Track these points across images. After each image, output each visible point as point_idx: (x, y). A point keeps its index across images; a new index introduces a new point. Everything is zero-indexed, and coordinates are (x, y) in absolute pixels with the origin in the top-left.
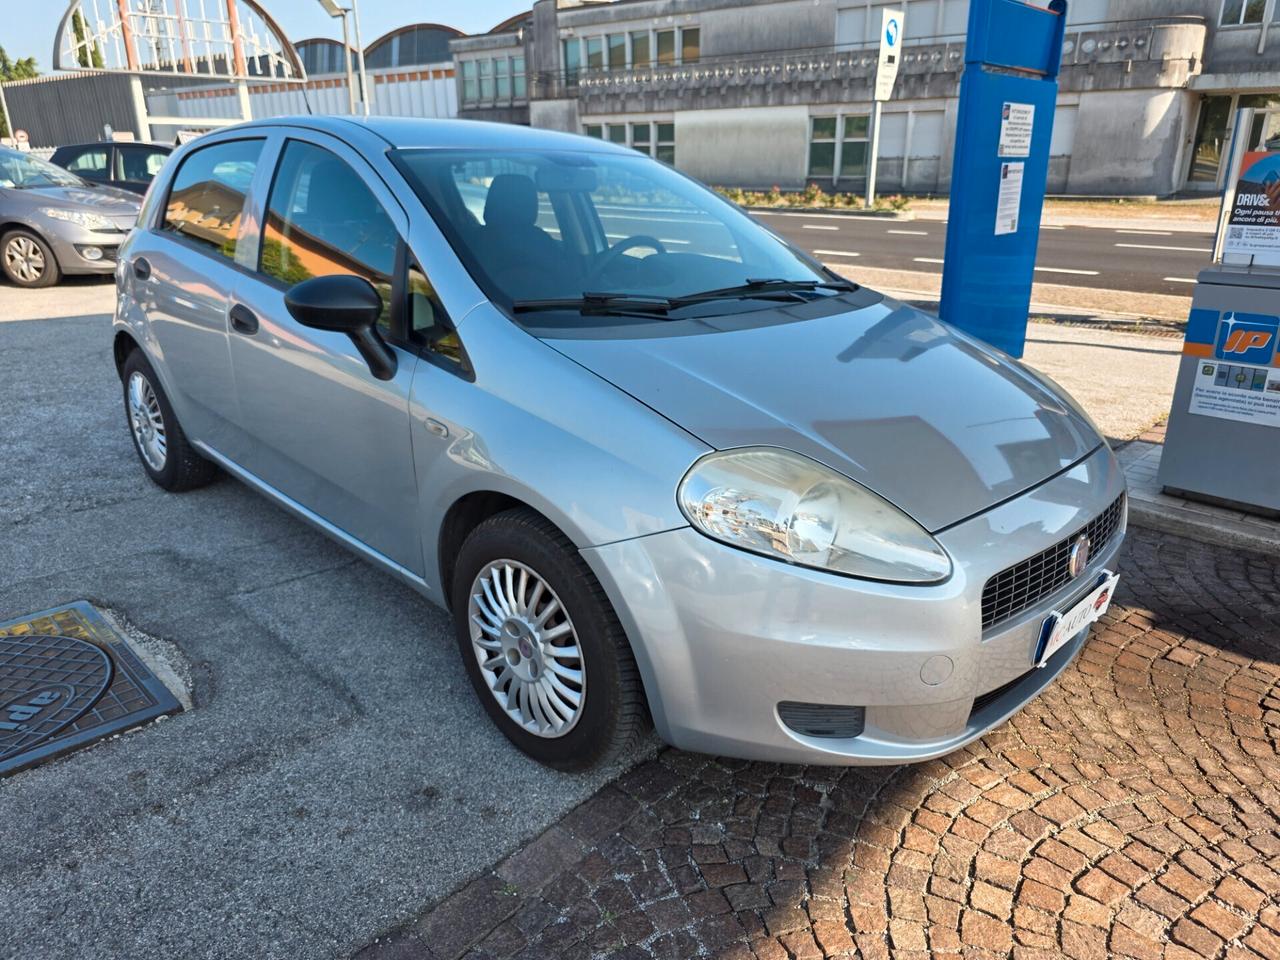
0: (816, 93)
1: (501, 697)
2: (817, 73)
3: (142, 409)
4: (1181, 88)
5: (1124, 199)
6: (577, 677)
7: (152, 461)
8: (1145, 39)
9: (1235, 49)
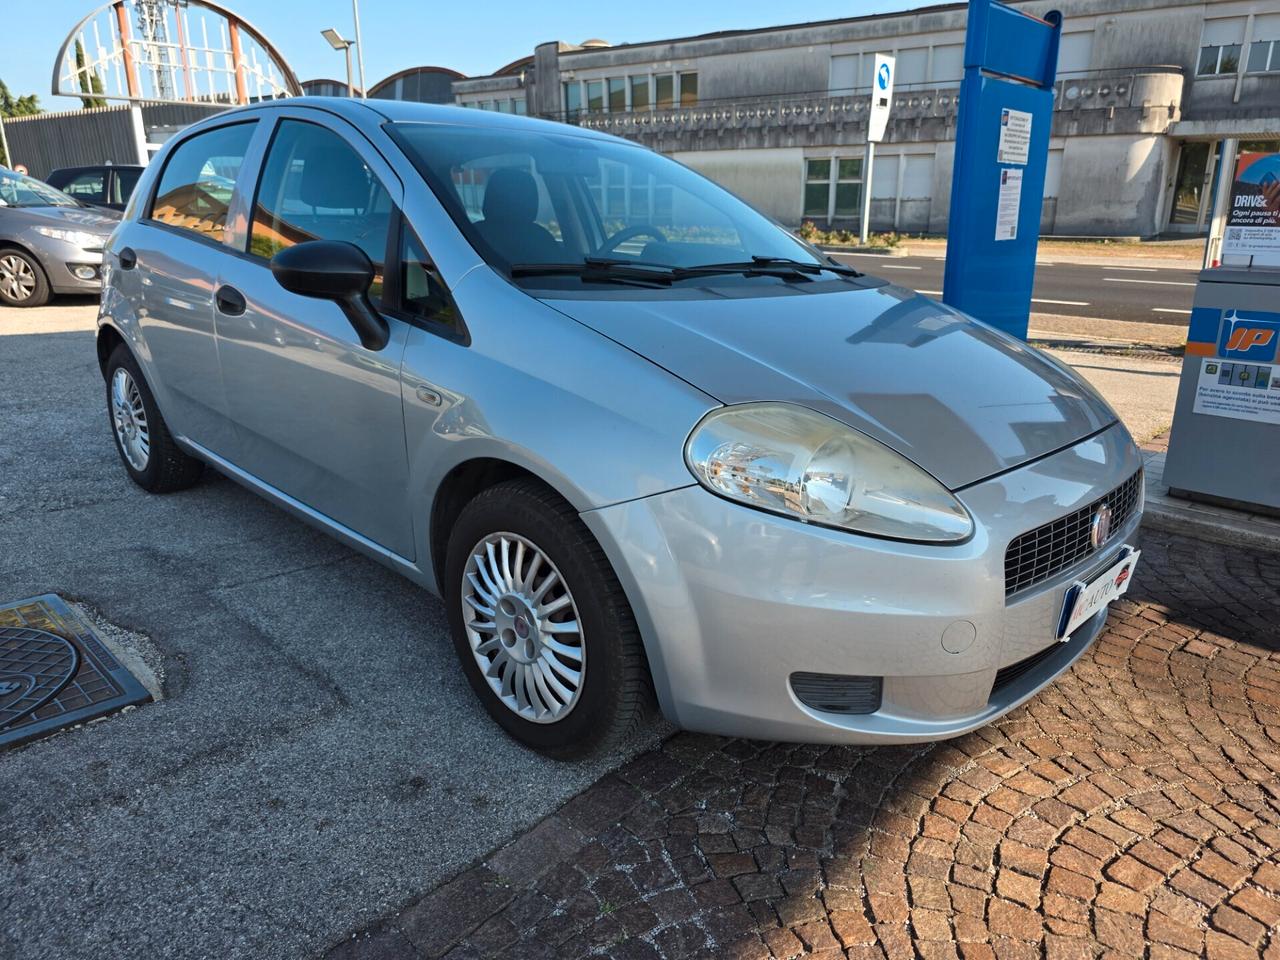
0: (811, 136)
1: (494, 683)
2: (811, 117)
3: (125, 407)
4: (1162, 134)
5: (1109, 240)
6: (576, 654)
7: (134, 462)
8: (1127, 88)
9: (1212, 98)
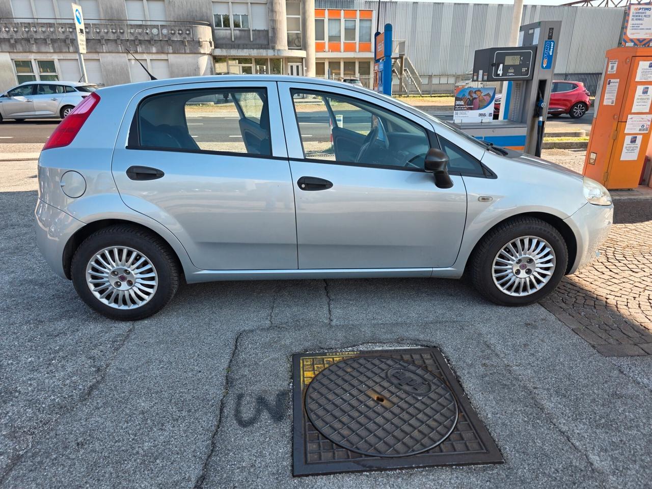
0: (13, 46)
4: (210, 54)
8: (189, 31)
